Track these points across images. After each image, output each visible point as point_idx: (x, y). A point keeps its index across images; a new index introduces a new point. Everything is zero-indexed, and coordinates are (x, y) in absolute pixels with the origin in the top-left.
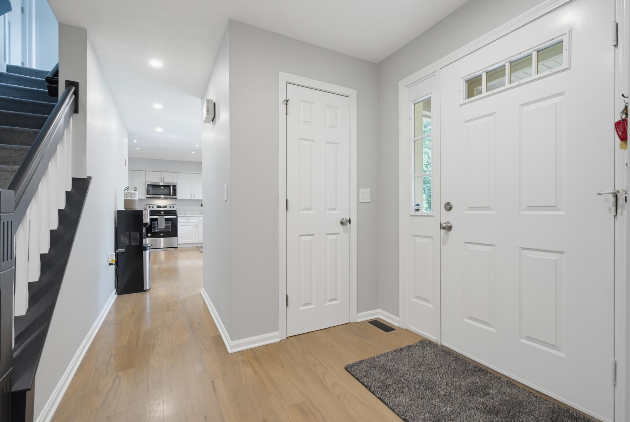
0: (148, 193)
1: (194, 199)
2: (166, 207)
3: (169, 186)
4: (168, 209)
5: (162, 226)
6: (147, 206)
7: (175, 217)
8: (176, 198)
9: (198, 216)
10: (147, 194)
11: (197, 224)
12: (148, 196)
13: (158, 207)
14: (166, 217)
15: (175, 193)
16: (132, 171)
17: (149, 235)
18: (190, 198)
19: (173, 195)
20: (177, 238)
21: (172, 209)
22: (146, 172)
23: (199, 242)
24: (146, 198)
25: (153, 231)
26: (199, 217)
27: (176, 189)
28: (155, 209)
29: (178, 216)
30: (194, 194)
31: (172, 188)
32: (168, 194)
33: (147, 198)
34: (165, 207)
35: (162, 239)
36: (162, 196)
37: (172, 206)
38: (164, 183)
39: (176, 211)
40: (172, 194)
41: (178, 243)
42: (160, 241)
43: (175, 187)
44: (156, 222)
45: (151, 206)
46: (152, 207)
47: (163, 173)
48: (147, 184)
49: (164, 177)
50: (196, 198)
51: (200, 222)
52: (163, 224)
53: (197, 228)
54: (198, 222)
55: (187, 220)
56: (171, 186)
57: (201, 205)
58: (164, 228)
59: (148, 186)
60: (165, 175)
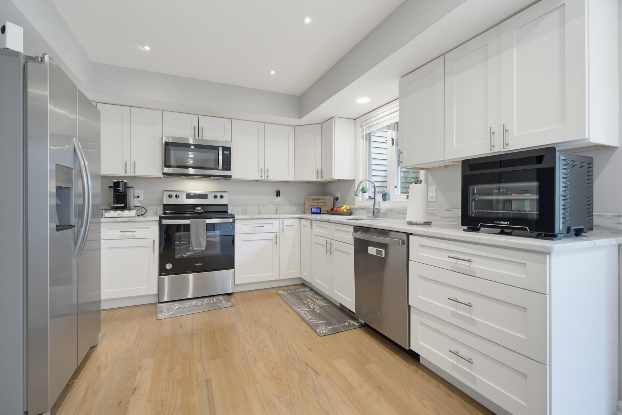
0: (167, 164)
1: (266, 179)
2: (207, 198)
3: (216, 148)
4: (210, 201)
5: (200, 245)
6: (166, 194)
8: (230, 176)
9: (278, 219)
10: (166, 166)
11: (276, 236)
12: (166, 170)
13: (188, 196)
14: (209, 221)
16: (129, 108)
17: (169, 266)
18: (256, 176)
19: (223, 169)
20: (232, 270)
22: (162, 112)
23: (281, 279)
24: (161, 175)
26: (281, 221)
27: (230, 154)
29: (236, 217)
30: (266, 169)
33: (164, 174)
34: (204, 196)
37: (219, 195)
39: (227, 205)
41: (236, 283)
45: (174, 194)
47: (200, 116)
48: (165, 140)
49: (203, 128)
50: (271, 178)
51: (283, 231)
52: (201, 239)
53: (276, 244)
54: (279, 232)
55: (256, 228)
56: (219, 147)
57: (275, 194)
58: (204, 248)
59: (166, 147)
60: (205, 122)
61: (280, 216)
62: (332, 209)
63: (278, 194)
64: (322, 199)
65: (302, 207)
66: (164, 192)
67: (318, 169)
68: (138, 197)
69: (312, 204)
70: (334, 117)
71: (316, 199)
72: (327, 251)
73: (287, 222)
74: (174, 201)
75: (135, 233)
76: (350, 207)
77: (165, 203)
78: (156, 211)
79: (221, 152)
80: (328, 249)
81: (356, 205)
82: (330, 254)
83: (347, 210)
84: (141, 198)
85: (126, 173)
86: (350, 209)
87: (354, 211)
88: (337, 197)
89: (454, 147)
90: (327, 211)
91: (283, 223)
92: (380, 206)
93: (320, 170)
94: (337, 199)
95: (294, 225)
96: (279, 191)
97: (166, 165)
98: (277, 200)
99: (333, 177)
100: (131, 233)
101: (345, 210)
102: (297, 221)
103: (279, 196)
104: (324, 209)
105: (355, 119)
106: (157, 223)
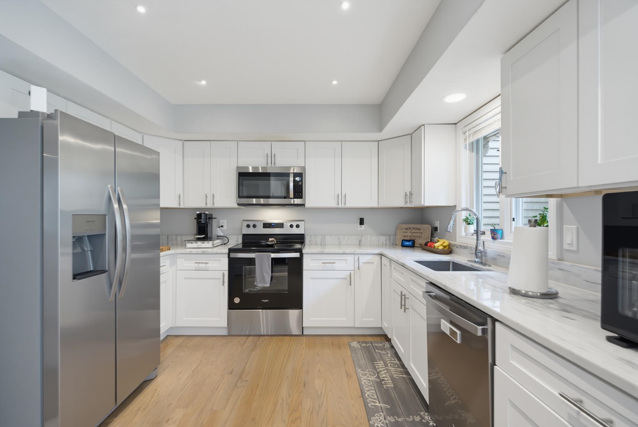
1: (343, 206)
2: (283, 227)
3: (287, 175)
4: (284, 230)
5: (264, 281)
6: (244, 224)
7: (297, 255)
8: (304, 205)
9: (354, 254)
10: (241, 197)
11: (350, 275)
12: (240, 201)
13: (267, 225)
14: (273, 255)
15: (299, 191)
16: (209, 142)
17: (237, 300)
18: (332, 204)
19: (295, 197)
20: (300, 310)
21: (295, 231)
22: (238, 143)
23: (356, 326)
24: (236, 206)
26: (356, 257)
27: (302, 181)
28: (260, 230)
29: (304, 251)
30: (344, 194)
33: (239, 205)
34: (281, 225)
35: (264, 313)
36: (272, 201)
37: (294, 224)
38: (275, 167)
39: (303, 235)
40: (292, 194)
41: (304, 325)
42: (261, 317)
43: (298, 177)
44: (251, 268)
45: (251, 224)
46: (254, 226)
47: (273, 143)
48: (238, 171)
49: (276, 154)
50: (349, 205)
51: (359, 269)
52: (265, 275)
53: (350, 285)
54: (354, 270)
55: (326, 264)
56: (291, 174)
57: (359, 221)
58: (269, 285)
59: (240, 177)
60: (277, 148)
61: (355, 251)
62: (426, 244)
63: (362, 222)
64: (418, 229)
65: (392, 237)
66: (243, 222)
67: (406, 193)
68: (222, 226)
69: (405, 234)
70: (424, 125)
71: (410, 228)
72: (401, 305)
73: (363, 259)
74: (251, 231)
75: (208, 265)
76: (450, 241)
77: (244, 232)
78: (237, 241)
79: (291, 179)
80: (403, 304)
81: (457, 241)
82: (405, 312)
83: (445, 247)
84: (225, 228)
85: (206, 204)
86: (449, 245)
87: (455, 249)
88: (436, 226)
89: (599, 162)
90: (420, 245)
91: (358, 259)
92: (486, 246)
93: (408, 194)
94: (436, 229)
95: (373, 263)
96: (363, 219)
97: (240, 195)
98: (361, 229)
99: (423, 203)
100: (205, 265)
101: (441, 248)
102: (377, 258)
103: (363, 224)
104: (418, 241)
105: (456, 124)
106: (227, 256)
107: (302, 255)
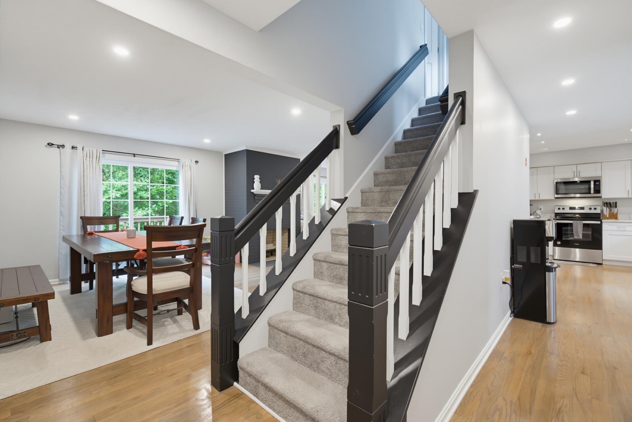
7: (599, 222)
15: (598, 190)
21: (593, 211)
25: (563, 239)
28: (567, 211)
31: (592, 183)
32: (587, 192)
35: (577, 250)
36: (578, 195)
38: (579, 177)
40: (592, 191)
42: (575, 252)
43: (597, 183)
44: (569, 228)
46: (563, 209)
107: (601, 222)
